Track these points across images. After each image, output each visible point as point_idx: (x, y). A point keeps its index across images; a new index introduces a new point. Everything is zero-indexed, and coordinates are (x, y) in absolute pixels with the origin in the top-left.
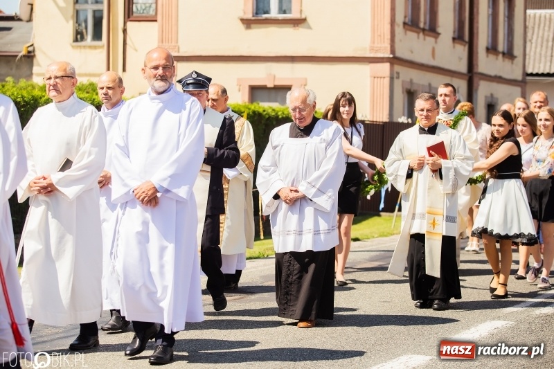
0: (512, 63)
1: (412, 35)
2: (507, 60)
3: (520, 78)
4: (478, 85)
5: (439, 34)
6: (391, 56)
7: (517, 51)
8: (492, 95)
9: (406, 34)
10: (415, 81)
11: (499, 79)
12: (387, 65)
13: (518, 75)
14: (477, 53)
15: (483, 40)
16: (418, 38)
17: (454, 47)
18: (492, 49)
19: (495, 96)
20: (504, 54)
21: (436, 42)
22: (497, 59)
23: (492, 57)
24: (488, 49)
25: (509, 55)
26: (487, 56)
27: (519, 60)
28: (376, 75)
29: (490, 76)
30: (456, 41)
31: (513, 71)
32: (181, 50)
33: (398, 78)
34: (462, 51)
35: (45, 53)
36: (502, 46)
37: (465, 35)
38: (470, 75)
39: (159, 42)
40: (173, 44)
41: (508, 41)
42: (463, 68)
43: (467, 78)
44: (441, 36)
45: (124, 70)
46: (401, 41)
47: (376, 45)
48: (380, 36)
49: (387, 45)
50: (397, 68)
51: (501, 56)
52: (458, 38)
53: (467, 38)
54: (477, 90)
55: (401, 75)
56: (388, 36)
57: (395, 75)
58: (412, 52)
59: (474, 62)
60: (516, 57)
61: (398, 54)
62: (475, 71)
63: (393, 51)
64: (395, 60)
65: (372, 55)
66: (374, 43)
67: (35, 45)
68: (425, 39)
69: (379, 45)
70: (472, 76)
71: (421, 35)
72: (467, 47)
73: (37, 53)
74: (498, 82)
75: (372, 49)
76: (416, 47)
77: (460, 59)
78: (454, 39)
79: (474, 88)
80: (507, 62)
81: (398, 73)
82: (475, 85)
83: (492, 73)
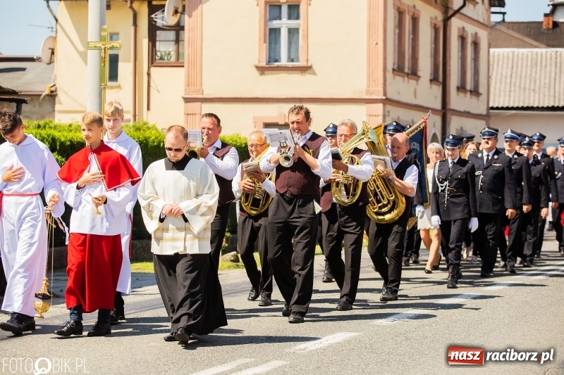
0: (478, 100)
1: (399, 79)
2: (474, 97)
3: (484, 112)
4: (451, 120)
5: (419, 77)
6: (384, 98)
7: (482, 89)
8: (462, 128)
9: (394, 78)
10: (402, 118)
11: (467, 114)
12: (381, 105)
13: (482, 110)
14: (450, 92)
15: (454, 81)
16: (404, 81)
17: (431, 87)
18: (462, 88)
19: (464, 129)
20: (471, 92)
21: (417, 84)
22: (465, 96)
23: (461, 95)
24: (458, 88)
25: (475, 92)
26: (458, 94)
27: (484, 97)
28: (372, 114)
29: (460, 112)
30: (433, 82)
31: (478, 106)
32: (204, 93)
33: (388, 116)
34: (437, 90)
35: (66, 93)
36: (469, 86)
37: (440, 77)
38: (443, 111)
39: (186, 86)
40: (198, 88)
41: (475, 80)
42: (438, 106)
43: (441, 114)
44: (421, 79)
45: (148, 109)
46: (391, 84)
47: (371, 88)
48: (374, 81)
49: (380, 88)
50: (389, 107)
51: (469, 93)
52: (434, 80)
53: (441, 79)
54: (449, 124)
55: (391, 114)
56: (381, 81)
57: (387, 114)
58: (399, 93)
59: (447, 100)
60: (481, 94)
61: (389, 96)
62: (448, 107)
63: (385, 94)
64: (387, 101)
65: (368, 97)
66: (369, 86)
67: (57, 85)
68: (408, 82)
69: (374, 89)
70: (445, 112)
71: (406, 78)
72: (441, 88)
73: (59, 93)
74: (467, 117)
75: (368, 92)
76: (402, 89)
77: (436, 97)
78: (431, 81)
79: (447, 123)
80: (474, 99)
81: (389, 112)
82: (448, 120)
83: (462, 109)
